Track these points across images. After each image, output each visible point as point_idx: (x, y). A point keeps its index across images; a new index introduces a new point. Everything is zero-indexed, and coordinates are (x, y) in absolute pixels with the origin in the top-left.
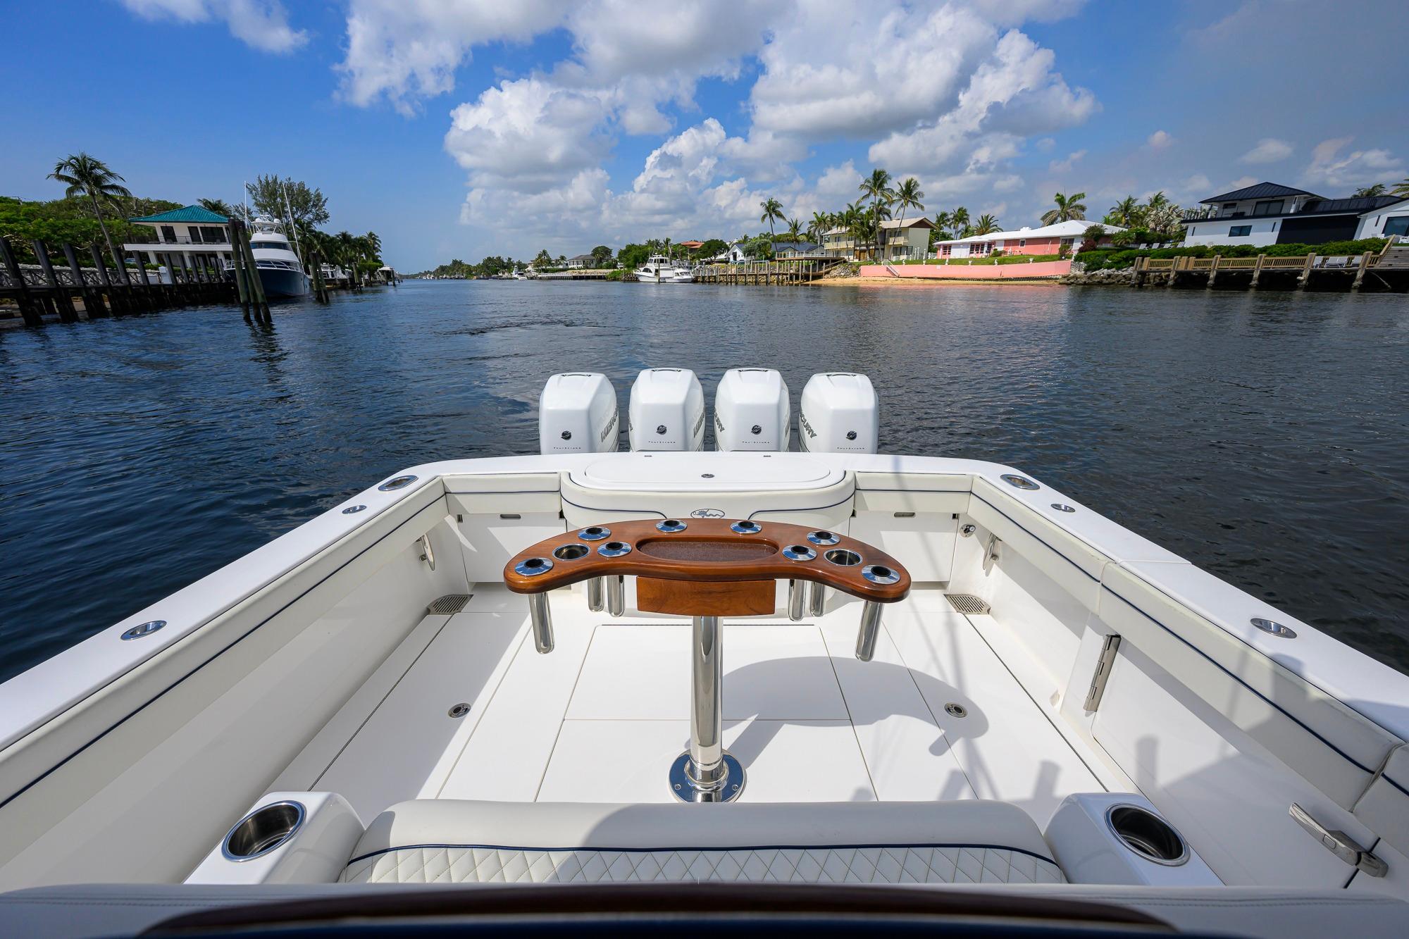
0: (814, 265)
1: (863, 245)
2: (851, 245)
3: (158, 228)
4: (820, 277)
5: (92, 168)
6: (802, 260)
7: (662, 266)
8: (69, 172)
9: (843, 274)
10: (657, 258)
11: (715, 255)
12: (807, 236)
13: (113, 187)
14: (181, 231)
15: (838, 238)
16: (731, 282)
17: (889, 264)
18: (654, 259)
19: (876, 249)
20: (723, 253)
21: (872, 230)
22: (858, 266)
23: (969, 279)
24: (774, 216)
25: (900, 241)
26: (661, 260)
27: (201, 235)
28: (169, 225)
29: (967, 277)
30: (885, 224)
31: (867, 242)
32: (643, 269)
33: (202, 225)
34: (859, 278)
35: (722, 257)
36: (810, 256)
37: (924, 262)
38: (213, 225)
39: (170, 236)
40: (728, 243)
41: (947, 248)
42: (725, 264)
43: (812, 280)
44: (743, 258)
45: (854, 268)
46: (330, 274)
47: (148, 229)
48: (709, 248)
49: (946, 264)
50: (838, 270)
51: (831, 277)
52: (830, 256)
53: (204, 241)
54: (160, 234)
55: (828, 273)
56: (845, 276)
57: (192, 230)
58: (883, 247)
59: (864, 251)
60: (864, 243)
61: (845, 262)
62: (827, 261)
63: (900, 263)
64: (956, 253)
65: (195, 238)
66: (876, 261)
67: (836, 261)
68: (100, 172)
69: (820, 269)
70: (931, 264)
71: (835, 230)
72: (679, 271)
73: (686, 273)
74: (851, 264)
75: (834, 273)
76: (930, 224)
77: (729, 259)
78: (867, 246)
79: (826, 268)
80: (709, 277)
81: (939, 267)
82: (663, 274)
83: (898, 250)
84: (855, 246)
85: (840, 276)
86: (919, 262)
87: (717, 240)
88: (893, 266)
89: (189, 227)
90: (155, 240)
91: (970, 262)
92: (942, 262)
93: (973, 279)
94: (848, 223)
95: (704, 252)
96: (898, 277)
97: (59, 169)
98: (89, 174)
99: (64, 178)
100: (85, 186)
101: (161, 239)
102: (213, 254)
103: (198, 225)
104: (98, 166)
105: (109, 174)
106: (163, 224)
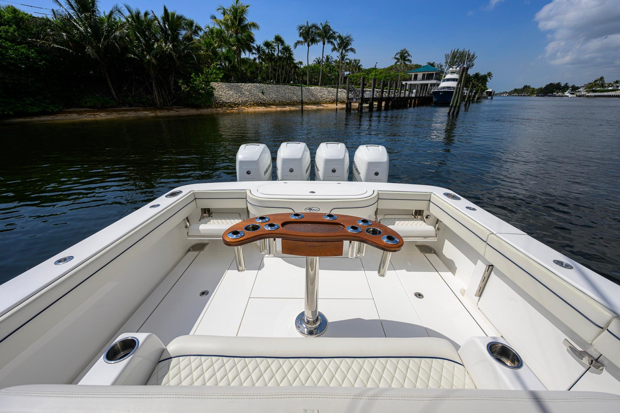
3: (413, 74)
5: (405, 53)
8: (398, 56)
13: (408, 60)
14: (420, 75)
27: (426, 77)
28: (417, 73)
33: (428, 73)
38: (431, 73)
39: (416, 78)
46: (466, 93)
47: (409, 75)
53: (426, 79)
54: (413, 77)
57: (424, 75)
65: (423, 79)
90: (410, 79)
97: (396, 55)
98: (403, 56)
99: (396, 58)
100: (401, 61)
101: (413, 79)
102: (427, 85)
103: (426, 73)
104: (407, 52)
105: (409, 55)
106: (415, 73)
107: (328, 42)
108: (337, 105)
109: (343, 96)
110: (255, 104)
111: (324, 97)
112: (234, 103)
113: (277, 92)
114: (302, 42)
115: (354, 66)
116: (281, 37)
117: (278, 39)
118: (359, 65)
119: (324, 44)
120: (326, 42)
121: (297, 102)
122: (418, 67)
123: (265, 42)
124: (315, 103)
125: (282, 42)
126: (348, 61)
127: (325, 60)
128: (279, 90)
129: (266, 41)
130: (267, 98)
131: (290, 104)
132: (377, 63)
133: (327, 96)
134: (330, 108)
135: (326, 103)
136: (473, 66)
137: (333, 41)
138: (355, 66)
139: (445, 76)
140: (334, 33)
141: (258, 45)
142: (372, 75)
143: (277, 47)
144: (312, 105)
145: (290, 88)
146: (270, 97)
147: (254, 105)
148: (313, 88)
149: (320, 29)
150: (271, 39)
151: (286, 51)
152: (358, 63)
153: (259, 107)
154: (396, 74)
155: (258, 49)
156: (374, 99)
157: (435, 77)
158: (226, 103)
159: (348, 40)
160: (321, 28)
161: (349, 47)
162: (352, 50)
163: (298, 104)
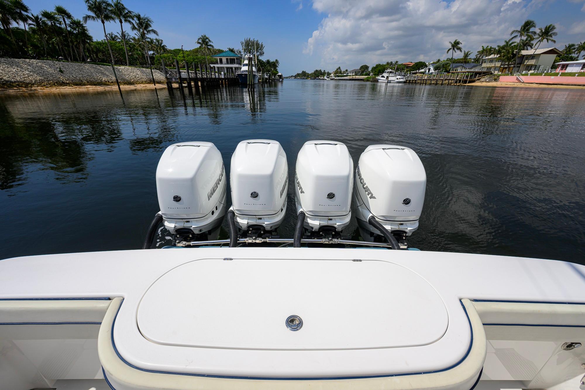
0: (471, 76)
1: (506, 65)
2: (498, 64)
3: (218, 58)
4: (474, 81)
5: (206, 39)
6: (465, 72)
7: (391, 75)
8: (200, 41)
9: (487, 80)
10: (389, 71)
11: (419, 69)
12: (474, 59)
13: (210, 45)
14: (224, 60)
15: (491, 61)
16: (423, 83)
17: (519, 75)
18: (387, 71)
19: (514, 67)
20: (423, 69)
21: (514, 55)
22: (499, 76)
23: (572, 85)
24: (455, 49)
25: (532, 62)
26: (390, 72)
27: (229, 61)
28: (221, 58)
29: (571, 83)
30: (524, 52)
31: (509, 63)
32: (381, 76)
33: (230, 58)
34: (497, 83)
35: (423, 70)
36: (472, 70)
37: (543, 74)
38: (233, 58)
39: (221, 62)
40: (427, 64)
41: (565, 67)
42: (422, 74)
43: (468, 83)
44: (433, 71)
45: (496, 77)
47: (215, 59)
48: (417, 66)
49: (559, 76)
50: (486, 78)
51: (480, 82)
52: (485, 70)
53: (230, 63)
54: (219, 61)
55: (479, 80)
56: (489, 82)
57: (227, 59)
58: (519, 65)
59: (506, 68)
60: (507, 63)
61: (492, 74)
62: (480, 73)
63: (526, 75)
64: (569, 70)
65: (227, 63)
66: (512, 74)
67: (485, 74)
68: (207, 40)
69: (475, 77)
70: (548, 75)
71: (492, 56)
72: (398, 77)
73: (402, 78)
74: (494, 75)
75: (482, 80)
76: (558, 52)
77: (426, 71)
78: (508, 65)
79: (478, 77)
80: (413, 80)
81: (553, 77)
82: (390, 79)
83: (529, 68)
84: (501, 65)
85: (486, 81)
86: (541, 74)
87: (422, 62)
88: (521, 77)
89: (226, 58)
90: (217, 63)
91: (577, 75)
92: (556, 74)
93: (575, 85)
94: (499, 52)
95: (413, 68)
96: (523, 83)
97: (198, 40)
98: (204, 41)
99: (199, 43)
100: (204, 45)
101: (219, 63)
102: (232, 68)
103: (229, 58)
104: (207, 38)
105: (210, 41)
106: (220, 58)
107: (126, 21)
108: (155, 85)
109: (158, 77)
110: (56, 84)
111: (138, 77)
112: (24, 82)
113: (81, 71)
114: (93, 17)
115: (157, 46)
116: (66, 9)
117: (61, 11)
118: (162, 45)
119: (121, 22)
120: (123, 21)
121: (109, 82)
122: (220, 51)
123: (43, 13)
124: (130, 83)
125: (69, 16)
126: (149, 40)
127: (121, 37)
128: (82, 69)
129: (44, 11)
130: (70, 77)
131: (102, 84)
132: (182, 46)
133: (142, 76)
134: (149, 88)
135: (142, 83)
136: (263, 54)
137: (131, 20)
138: (159, 46)
139: (243, 62)
140: (130, 12)
141: (36, 15)
142: (180, 57)
143: (61, 20)
144: (128, 85)
145: (95, 66)
146: (73, 76)
147: (54, 84)
148: (122, 67)
149: (113, 6)
150: (51, 10)
151: (77, 26)
152: (161, 44)
153: (64, 87)
154: (203, 57)
155: (36, 19)
156: (191, 79)
157: (237, 62)
158: (11, 82)
159: (147, 21)
160: (113, 4)
161: (150, 29)
162: (154, 32)
163: (112, 84)
